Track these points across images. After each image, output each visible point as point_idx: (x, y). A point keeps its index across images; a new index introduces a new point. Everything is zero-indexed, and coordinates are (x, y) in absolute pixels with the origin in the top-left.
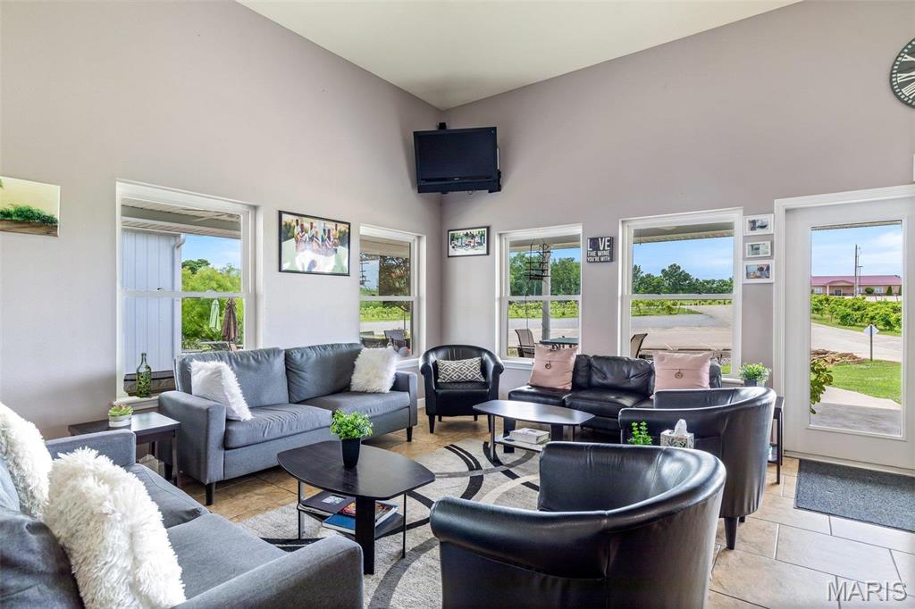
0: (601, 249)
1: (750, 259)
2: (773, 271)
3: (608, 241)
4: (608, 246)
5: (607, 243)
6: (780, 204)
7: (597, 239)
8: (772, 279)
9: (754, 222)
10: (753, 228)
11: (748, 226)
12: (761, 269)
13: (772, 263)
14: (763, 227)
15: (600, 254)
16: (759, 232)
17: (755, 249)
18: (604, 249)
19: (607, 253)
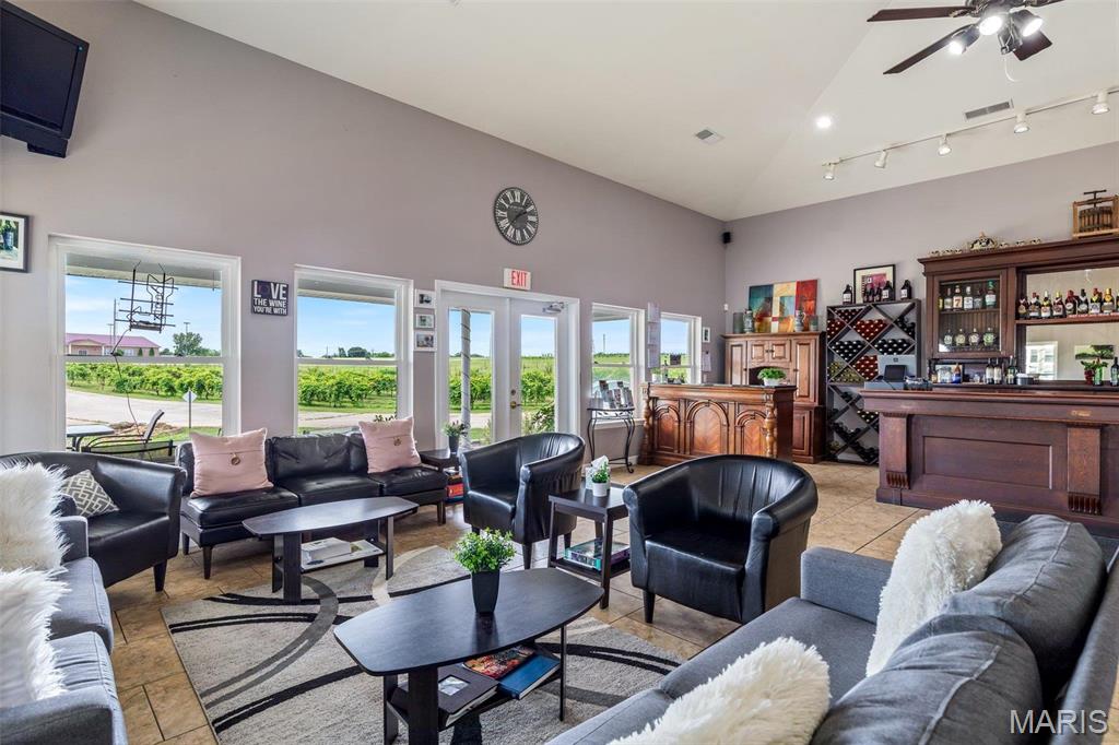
0: (275, 296)
1: (419, 329)
2: (435, 341)
3: (284, 289)
4: (284, 295)
5: (282, 292)
6: (438, 284)
7: (269, 283)
8: (435, 349)
9: (422, 296)
10: (422, 302)
11: (418, 299)
12: (427, 339)
13: (435, 334)
14: (428, 302)
15: (272, 303)
16: (425, 305)
17: (423, 320)
18: (278, 298)
19: (282, 304)
